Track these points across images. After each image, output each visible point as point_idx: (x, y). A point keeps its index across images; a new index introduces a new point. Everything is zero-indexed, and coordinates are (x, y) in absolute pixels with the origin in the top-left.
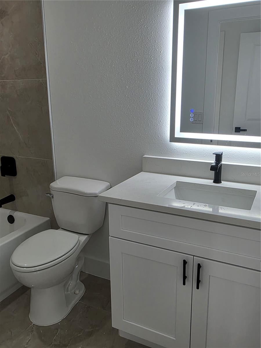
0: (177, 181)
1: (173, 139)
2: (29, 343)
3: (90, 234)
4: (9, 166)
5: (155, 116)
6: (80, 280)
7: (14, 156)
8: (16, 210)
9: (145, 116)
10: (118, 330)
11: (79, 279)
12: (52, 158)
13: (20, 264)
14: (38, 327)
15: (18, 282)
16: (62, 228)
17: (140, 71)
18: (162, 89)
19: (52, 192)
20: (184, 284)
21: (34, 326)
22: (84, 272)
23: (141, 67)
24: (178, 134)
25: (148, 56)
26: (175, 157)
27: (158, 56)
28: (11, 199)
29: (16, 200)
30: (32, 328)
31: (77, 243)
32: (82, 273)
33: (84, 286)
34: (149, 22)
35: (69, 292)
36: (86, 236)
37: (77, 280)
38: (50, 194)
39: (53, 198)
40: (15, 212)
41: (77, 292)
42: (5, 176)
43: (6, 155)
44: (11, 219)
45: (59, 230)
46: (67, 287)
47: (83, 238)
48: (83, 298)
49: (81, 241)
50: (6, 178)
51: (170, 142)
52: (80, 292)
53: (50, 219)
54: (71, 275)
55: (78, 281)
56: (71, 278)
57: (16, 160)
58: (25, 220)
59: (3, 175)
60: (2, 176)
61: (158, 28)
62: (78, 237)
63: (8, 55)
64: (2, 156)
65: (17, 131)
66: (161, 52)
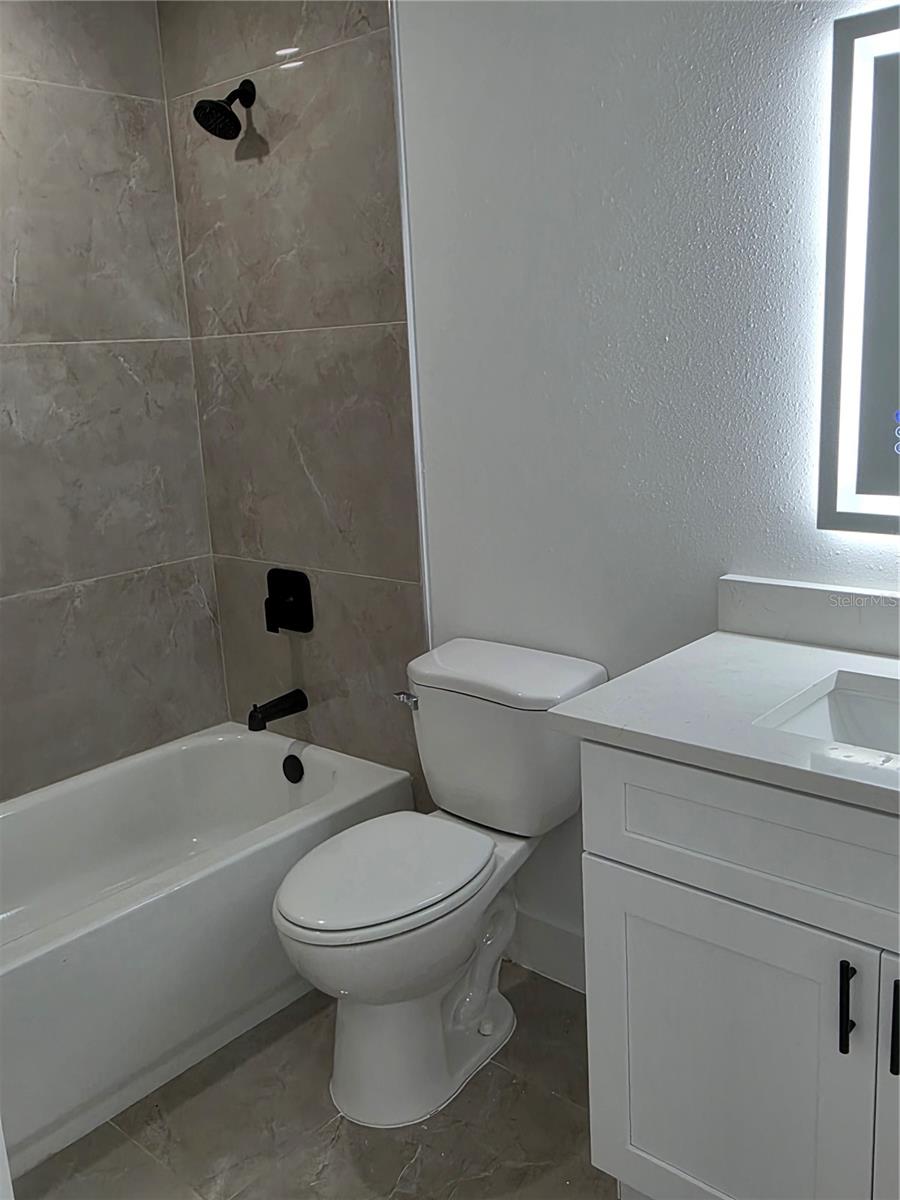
0: (840, 671)
1: (830, 517)
2: (325, 1173)
3: (537, 837)
4: (292, 599)
5: (765, 438)
6: (500, 991)
7: (306, 570)
8: (309, 741)
9: (727, 438)
10: (615, 1180)
11: (497, 984)
12: (418, 578)
13: (302, 919)
14: (357, 1129)
15: (298, 977)
16: (443, 810)
17: (711, 282)
18: (792, 340)
19: (415, 690)
20: (844, 1048)
21: (345, 1122)
22: (515, 964)
23: (717, 267)
24: (849, 500)
25: (741, 226)
26: (836, 581)
27: (778, 225)
28: (293, 703)
29: (310, 709)
30: (338, 1128)
31: (487, 863)
32: (507, 965)
33: (512, 1012)
34: (747, 113)
35: (461, 1027)
36: (521, 844)
37: (490, 987)
38: (409, 696)
39: (417, 708)
40: (305, 747)
41: (487, 1029)
42: (278, 632)
43: (282, 566)
44: (293, 769)
45: (435, 816)
46: (455, 1007)
47: (510, 850)
48: (505, 1053)
49: (502, 859)
50: (283, 635)
51: (819, 527)
52: (498, 1029)
53: (412, 774)
54: (467, 965)
55: (495, 990)
56: (468, 976)
57: (312, 581)
58: (334, 772)
59: (273, 626)
60: (268, 630)
61: (777, 129)
62: (493, 844)
63: (293, 252)
64: (274, 567)
65: (316, 489)
66: (787, 212)
